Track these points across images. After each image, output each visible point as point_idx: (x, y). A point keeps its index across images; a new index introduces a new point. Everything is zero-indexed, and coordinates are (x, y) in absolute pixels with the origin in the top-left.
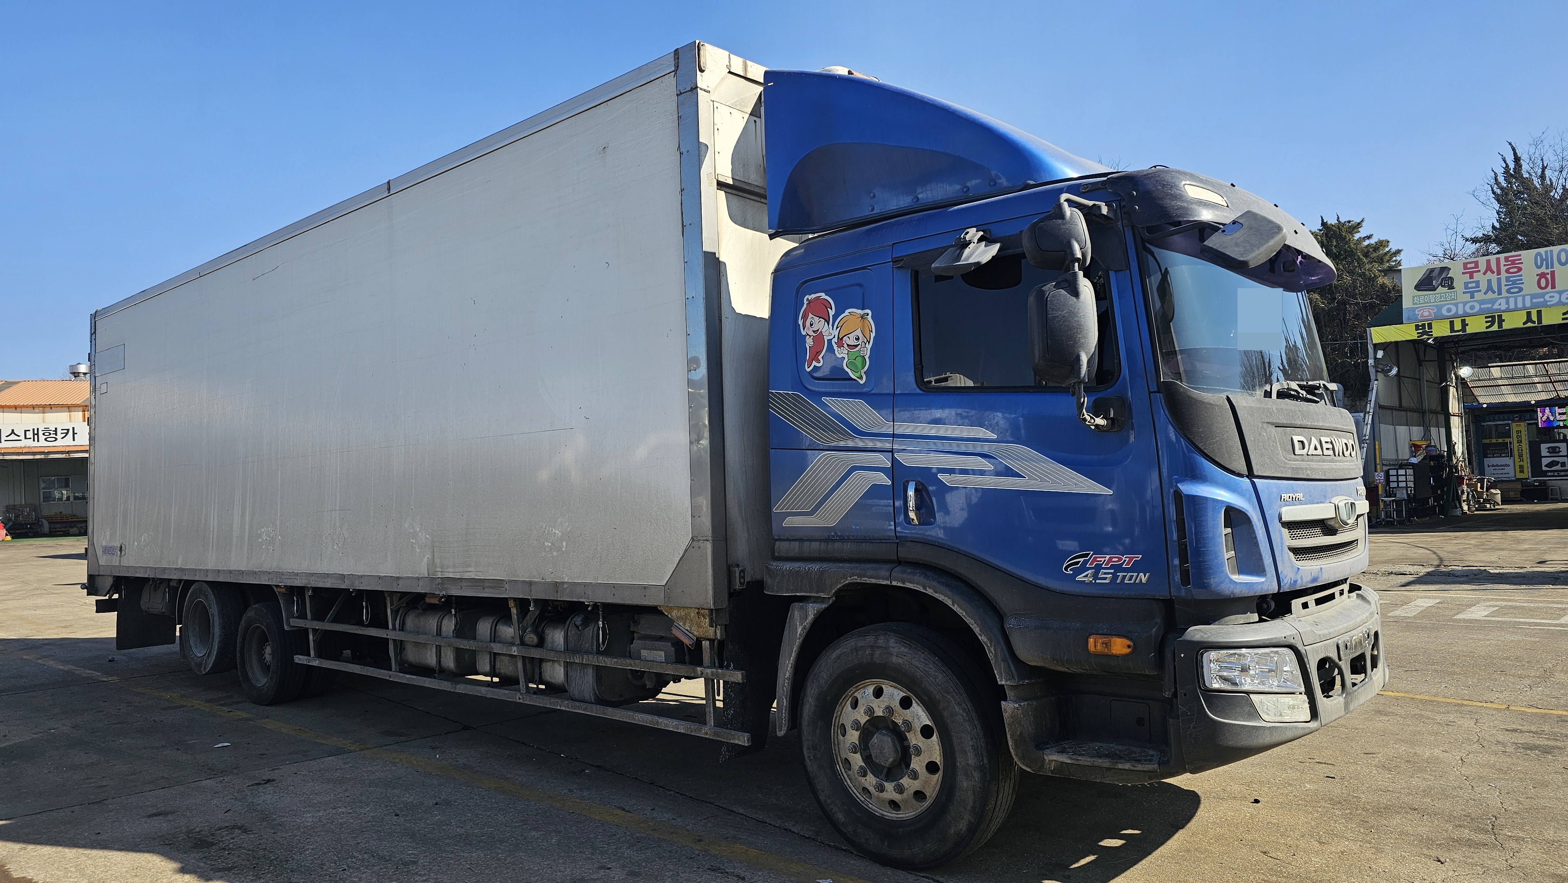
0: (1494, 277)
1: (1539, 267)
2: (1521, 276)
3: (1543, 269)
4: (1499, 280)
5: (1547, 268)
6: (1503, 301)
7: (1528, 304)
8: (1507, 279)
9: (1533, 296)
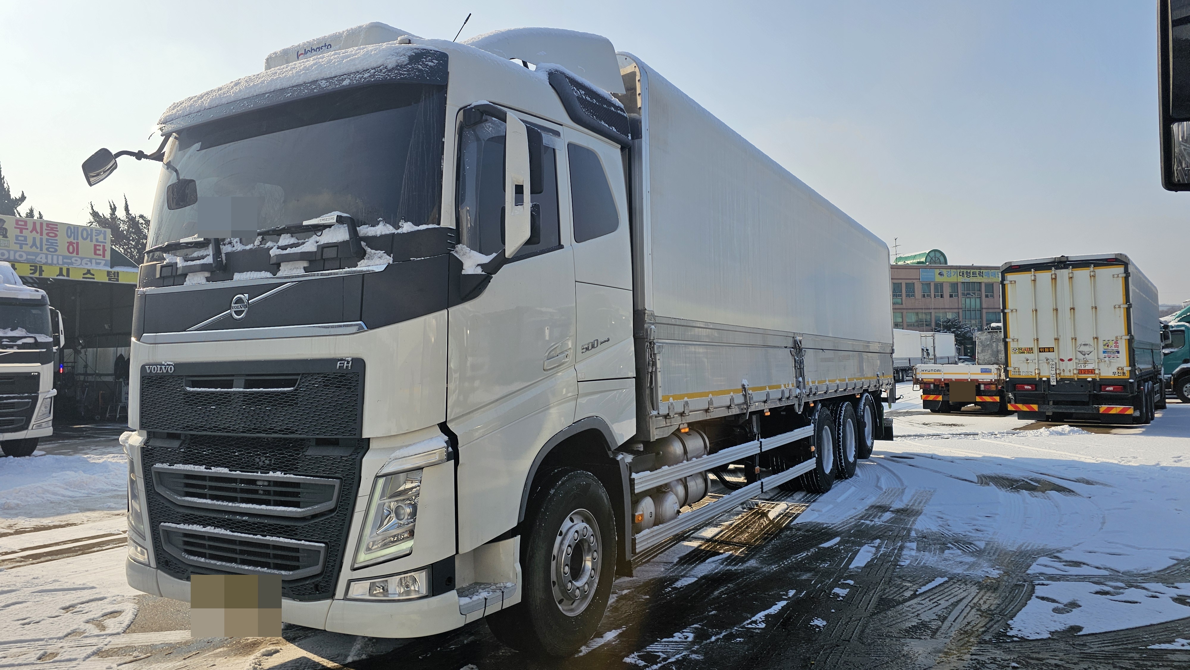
0: (38, 236)
1: (69, 237)
2: (57, 240)
3: (71, 239)
4: (41, 239)
5: (74, 239)
6: (44, 256)
7: (60, 262)
8: (47, 240)
9: (64, 257)
